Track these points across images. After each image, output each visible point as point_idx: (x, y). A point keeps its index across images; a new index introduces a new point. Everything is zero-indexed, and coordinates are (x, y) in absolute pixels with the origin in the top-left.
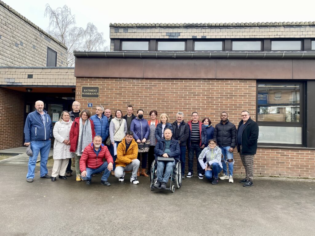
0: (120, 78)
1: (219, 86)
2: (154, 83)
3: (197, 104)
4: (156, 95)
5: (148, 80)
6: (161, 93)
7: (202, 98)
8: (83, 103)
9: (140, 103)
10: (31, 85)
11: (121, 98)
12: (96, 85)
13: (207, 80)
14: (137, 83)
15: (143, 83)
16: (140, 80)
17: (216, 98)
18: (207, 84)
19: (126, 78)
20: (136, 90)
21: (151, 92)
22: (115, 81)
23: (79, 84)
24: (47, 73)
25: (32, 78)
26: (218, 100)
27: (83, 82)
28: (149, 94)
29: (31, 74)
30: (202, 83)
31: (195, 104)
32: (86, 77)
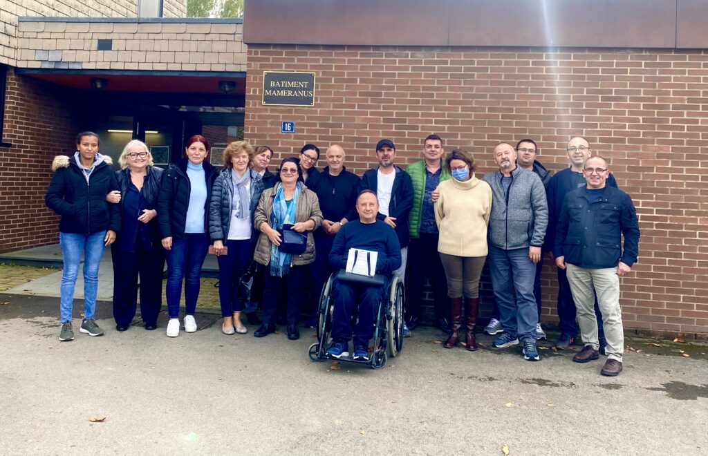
0: (376, 47)
1: (684, 72)
2: (479, 63)
3: (616, 126)
4: (485, 96)
5: (462, 53)
6: (502, 93)
7: (629, 106)
8: (269, 121)
9: (437, 122)
10: (108, 68)
11: (378, 107)
12: (305, 67)
13: (648, 54)
14: (426, 62)
15: (446, 62)
16: (436, 53)
17: (675, 107)
18: (646, 65)
19: (394, 47)
20: (422, 82)
21: (471, 89)
22: (362, 55)
23: (256, 66)
24: (151, 36)
25: (111, 50)
26: (682, 114)
27: (268, 60)
28: (465, 96)
29: (109, 37)
30: (629, 61)
31: (609, 126)
32: (275, 45)
